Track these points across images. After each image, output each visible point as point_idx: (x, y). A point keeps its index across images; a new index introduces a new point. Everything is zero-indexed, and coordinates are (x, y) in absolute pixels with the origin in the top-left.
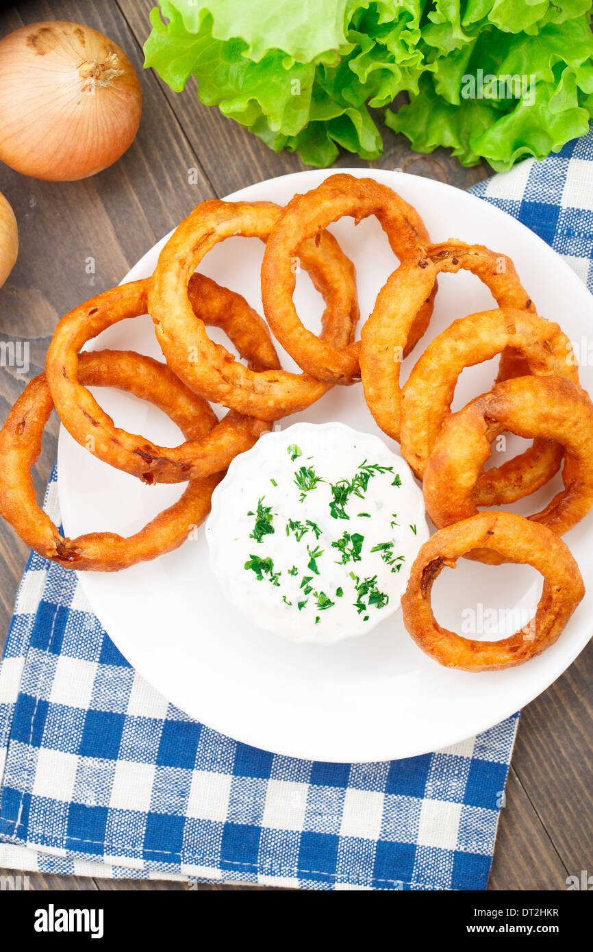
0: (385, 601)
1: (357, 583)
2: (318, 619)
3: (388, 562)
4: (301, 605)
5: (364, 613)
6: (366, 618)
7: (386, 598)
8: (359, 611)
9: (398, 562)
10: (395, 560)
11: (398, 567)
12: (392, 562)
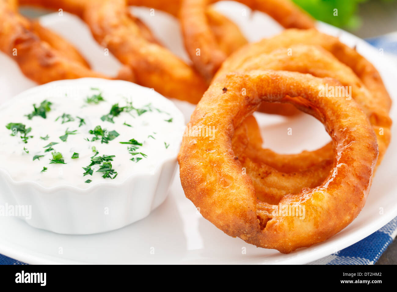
0: (112, 176)
1: (95, 155)
2: (45, 169)
3: (131, 152)
4: (37, 157)
5: (88, 177)
6: (88, 181)
7: (114, 175)
8: (85, 174)
9: (140, 156)
10: (138, 153)
11: (138, 159)
12: (134, 154)
